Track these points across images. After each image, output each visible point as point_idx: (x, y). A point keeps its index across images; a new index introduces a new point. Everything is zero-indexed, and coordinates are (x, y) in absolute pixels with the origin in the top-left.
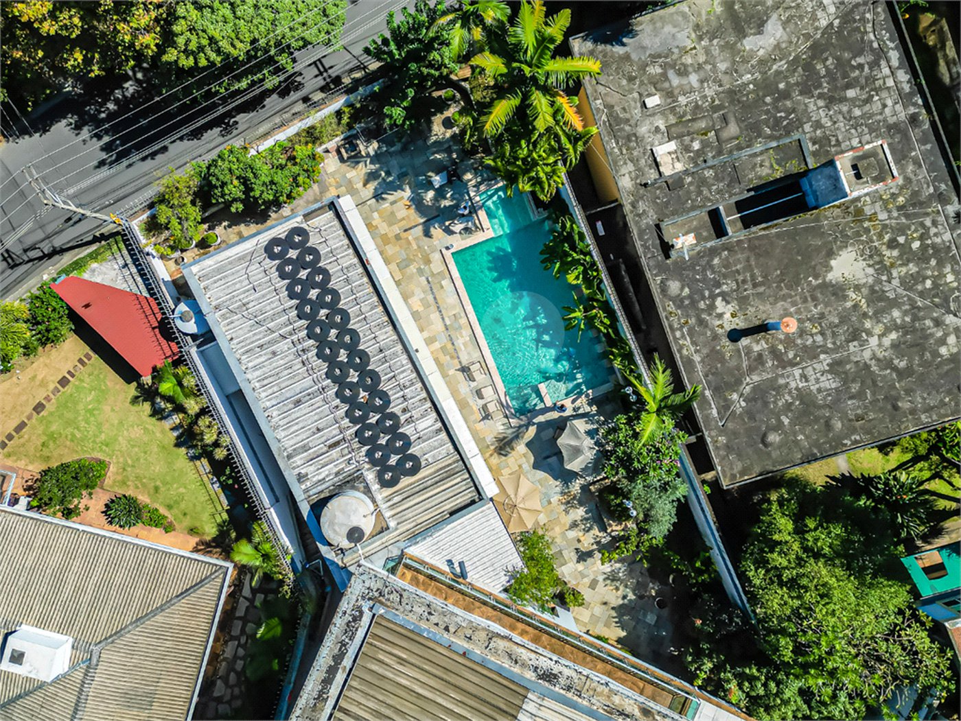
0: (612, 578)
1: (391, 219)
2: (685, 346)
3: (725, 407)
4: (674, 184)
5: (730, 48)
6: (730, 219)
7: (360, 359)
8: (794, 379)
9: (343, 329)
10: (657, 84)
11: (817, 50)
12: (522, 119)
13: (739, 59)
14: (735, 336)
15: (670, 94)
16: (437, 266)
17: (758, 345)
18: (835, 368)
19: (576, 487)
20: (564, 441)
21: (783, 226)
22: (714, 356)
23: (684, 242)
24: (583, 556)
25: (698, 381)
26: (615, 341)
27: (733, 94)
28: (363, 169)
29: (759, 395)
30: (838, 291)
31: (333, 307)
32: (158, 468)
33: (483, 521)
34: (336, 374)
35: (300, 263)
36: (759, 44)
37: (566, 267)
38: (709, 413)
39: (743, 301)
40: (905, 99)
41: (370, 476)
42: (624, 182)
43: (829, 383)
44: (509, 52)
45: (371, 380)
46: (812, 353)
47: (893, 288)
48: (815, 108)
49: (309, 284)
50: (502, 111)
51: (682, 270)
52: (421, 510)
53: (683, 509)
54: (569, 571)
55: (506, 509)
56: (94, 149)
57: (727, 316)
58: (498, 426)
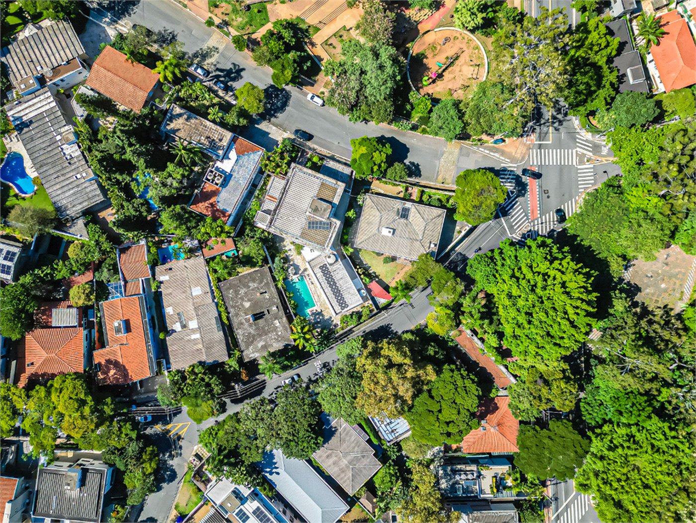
0: (285, 246)
1: (328, 313)
2: (274, 290)
3: (267, 280)
4: (276, 319)
5: (267, 342)
6: (266, 312)
7: (331, 286)
8: (256, 285)
9: (334, 292)
10: (279, 336)
11: (252, 342)
12: (302, 328)
13: (265, 341)
14: (266, 292)
15: (277, 334)
16: (318, 304)
17: (262, 291)
18: (249, 287)
19: (291, 263)
20: (294, 272)
21: (258, 312)
22: (269, 288)
23: (274, 308)
24: (290, 250)
25: (272, 284)
26: (285, 291)
27: (266, 334)
28: (334, 323)
29: (261, 282)
30: (249, 300)
31: (336, 296)
32: (374, 262)
33: (308, 258)
34: (335, 283)
35: (342, 304)
36: (262, 343)
37: (294, 304)
38: (270, 278)
39: (264, 298)
40: (238, 333)
41: (328, 266)
42: (285, 319)
43: (250, 284)
44: (304, 338)
45: (329, 283)
46: (253, 290)
47: (240, 301)
48: (252, 332)
49: (340, 300)
50: (306, 329)
51: (274, 304)
52: (319, 260)
53: (273, 262)
54: (292, 247)
55: (304, 259)
56: (393, 328)
57: (267, 296)
58: (306, 273)
